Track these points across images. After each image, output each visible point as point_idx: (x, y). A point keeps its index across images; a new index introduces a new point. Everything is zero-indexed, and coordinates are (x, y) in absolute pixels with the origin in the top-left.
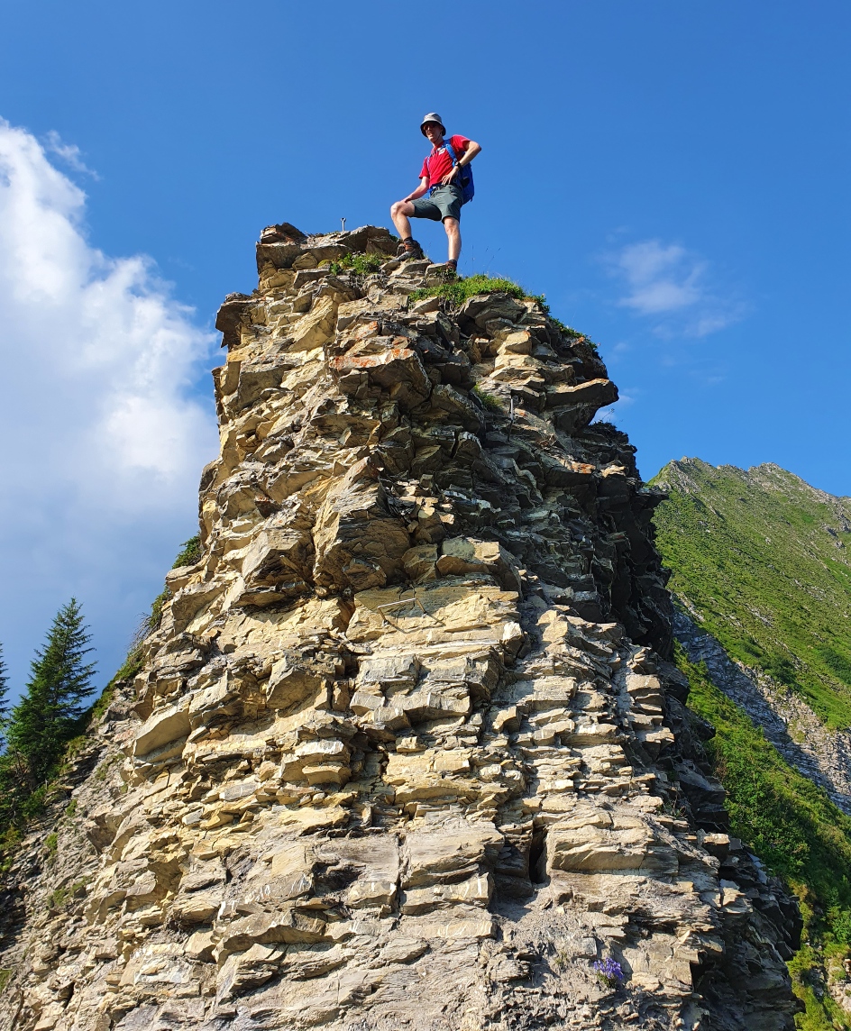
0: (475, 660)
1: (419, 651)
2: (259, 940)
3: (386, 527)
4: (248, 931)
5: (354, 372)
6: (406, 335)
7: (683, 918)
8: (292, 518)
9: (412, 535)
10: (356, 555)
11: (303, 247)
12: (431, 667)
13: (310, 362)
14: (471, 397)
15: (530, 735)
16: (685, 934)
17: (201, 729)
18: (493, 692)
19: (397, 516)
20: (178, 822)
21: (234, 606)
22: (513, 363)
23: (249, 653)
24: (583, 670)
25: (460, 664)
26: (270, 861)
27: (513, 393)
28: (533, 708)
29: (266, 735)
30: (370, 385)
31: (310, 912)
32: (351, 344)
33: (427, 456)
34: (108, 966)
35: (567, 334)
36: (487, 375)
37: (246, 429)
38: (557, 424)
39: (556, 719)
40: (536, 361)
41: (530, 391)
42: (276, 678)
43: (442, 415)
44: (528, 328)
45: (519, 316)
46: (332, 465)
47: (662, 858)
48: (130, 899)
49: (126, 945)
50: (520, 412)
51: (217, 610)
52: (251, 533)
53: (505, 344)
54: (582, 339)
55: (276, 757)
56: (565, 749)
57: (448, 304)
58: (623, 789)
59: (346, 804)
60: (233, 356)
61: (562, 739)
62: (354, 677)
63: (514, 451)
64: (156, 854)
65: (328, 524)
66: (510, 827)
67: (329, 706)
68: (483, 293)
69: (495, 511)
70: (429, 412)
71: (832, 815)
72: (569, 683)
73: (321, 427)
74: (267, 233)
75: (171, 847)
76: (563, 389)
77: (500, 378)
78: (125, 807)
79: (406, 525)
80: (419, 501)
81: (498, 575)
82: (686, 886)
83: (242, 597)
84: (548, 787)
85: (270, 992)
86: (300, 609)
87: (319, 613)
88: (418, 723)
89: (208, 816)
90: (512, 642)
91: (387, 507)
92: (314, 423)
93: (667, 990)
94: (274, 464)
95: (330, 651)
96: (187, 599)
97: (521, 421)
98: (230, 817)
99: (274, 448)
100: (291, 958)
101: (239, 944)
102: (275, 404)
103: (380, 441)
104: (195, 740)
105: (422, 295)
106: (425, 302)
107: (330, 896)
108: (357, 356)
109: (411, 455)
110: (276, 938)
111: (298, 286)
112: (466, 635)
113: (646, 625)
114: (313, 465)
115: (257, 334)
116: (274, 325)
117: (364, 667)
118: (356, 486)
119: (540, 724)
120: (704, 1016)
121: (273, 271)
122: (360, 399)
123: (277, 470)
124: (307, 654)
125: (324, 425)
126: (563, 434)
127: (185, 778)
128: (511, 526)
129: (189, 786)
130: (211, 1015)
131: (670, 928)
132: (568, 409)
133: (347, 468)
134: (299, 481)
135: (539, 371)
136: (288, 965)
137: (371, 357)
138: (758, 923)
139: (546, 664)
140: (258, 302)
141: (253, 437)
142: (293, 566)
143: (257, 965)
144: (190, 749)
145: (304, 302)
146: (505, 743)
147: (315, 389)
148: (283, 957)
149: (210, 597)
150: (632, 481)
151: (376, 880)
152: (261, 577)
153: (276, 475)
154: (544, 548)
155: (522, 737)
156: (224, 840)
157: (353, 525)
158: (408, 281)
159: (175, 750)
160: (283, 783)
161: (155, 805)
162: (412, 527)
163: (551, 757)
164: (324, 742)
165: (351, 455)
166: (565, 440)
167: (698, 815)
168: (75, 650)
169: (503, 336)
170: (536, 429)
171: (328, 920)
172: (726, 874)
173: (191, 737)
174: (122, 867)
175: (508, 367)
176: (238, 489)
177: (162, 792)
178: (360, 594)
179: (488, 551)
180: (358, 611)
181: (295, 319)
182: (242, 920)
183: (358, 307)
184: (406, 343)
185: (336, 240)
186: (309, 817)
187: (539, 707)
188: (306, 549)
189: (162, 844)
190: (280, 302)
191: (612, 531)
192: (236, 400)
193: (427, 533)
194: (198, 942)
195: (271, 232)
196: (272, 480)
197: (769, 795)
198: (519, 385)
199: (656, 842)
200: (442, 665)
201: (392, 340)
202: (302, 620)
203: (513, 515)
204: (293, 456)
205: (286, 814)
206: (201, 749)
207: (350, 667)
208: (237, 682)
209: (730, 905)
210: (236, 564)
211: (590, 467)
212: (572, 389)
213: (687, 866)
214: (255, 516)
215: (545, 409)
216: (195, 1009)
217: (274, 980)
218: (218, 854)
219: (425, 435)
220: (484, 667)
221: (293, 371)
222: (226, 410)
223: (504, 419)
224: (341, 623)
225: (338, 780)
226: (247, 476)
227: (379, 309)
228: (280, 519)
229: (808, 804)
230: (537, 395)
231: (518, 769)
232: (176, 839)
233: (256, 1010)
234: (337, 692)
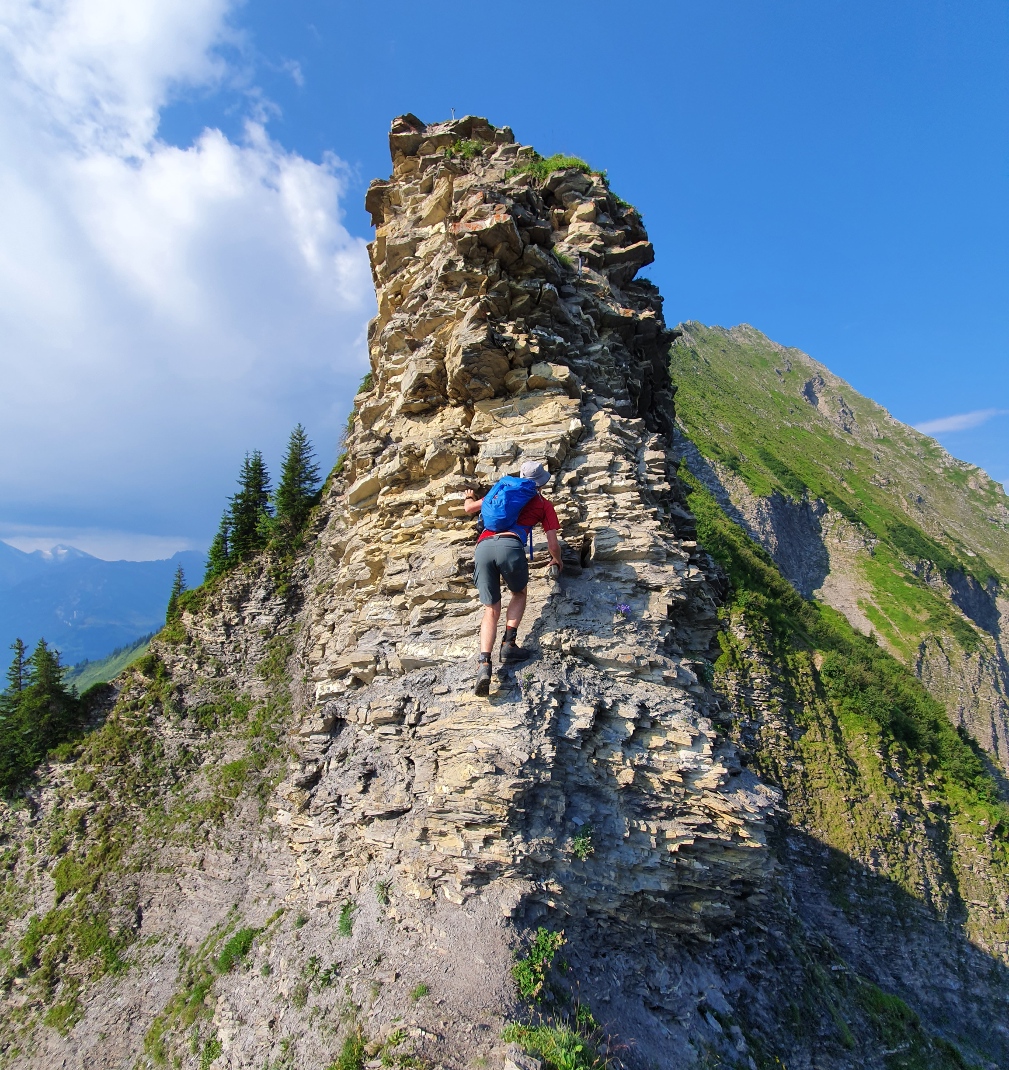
0: (553, 443)
1: (515, 439)
2: (431, 598)
3: (492, 355)
4: (425, 594)
5: (467, 235)
6: (504, 202)
7: (666, 583)
8: (431, 351)
9: (511, 361)
10: (474, 376)
11: (424, 136)
12: (525, 448)
13: (435, 234)
14: (551, 256)
15: (584, 487)
16: (666, 591)
17: (386, 488)
18: (563, 462)
19: (501, 347)
20: (379, 540)
21: (399, 413)
22: (582, 229)
23: (411, 442)
24: (619, 449)
25: (543, 445)
26: (433, 559)
27: (581, 254)
28: (587, 471)
29: (426, 489)
30: (479, 246)
31: (458, 583)
32: (464, 212)
33: (520, 303)
34: (352, 614)
35: (621, 206)
36: (563, 240)
37: (394, 291)
38: (611, 279)
39: (601, 477)
40: (598, 227)
41: (593, 253)
42: (428, 456)
43: (531, 270)
44: (593, 199)
45: (587, 189)
46: (454, 312)
47: (657, 553)
48: (358, 582)
49: (359, 604)
50: (586, 269)
51: (388, 416)
52: (404, 364)
53: (576, 214)
54: (632, 210)
55: (432, 502)
56: (605, 495)
57: (534, 180)
58: (638, 516)
59: (474, 527)
60: (380, 232)
61: (603, 489)
62: (476, 455)
63: (581, 300)
64: (369, 557)
65: (454, 355)
66: (571, 538)
67: (462, 472)
68: (560, 169)
69: (566, 345)
70: (522, 268)
71: (748, 543)
72: (610, 456)
73: (446, 283)
74: (396, 123)
75: (377, 553)
76: (616, 250)
77: (572, 242)
78: (348, 537)
79: (507, 354)
80: (515, 337)
81: (568, 389)
82: (669, 568)
83: (403, 406)
84: (594, 516)
85: (439, 622)
86: (440, 414)
87: (453, 415)
89: (396, 536)
90: (575, 431)
91: (494, 341)
92: (441, 279)
93: (653, 618)
94: (415, 314)
95: (461, 439)
96: (369, 410)
97: (586, 276)
98: (408, 537)
99: (414, 301)
100: (448, 606)
101: (420, 600)
102: (412, 270)
103: (487, 292)
104: (383, 495)
105: (515, 173)
106: (518, 178)
107: (468, 576)
108: (469, 222)
109: (509, 302)
110: (439, 597)
111: (422, 170)
112: (546, 428)
113: (658, 424)
114: (442, 311)
115: (395, 213)
116: (407, 205)
117: (482, 449)
118: (472, 325)
119: (590, 481)
120: (672, 630)
121: (402, 158)
122: (472, 259)
123: (417, 317)
124: (447, 441)
125: (448, 282)
126: (615, 286)
127: (381, 516)
128: (577, 357)
129: (383, 521)
130: (408, 633)
131: (658, 589)
132: (620, 266)
133: (465, 313)
134: (433, 325)
135: (601, 236)
136: (447, 610)
137: (479, 223)
138: (706, 588)
139: (596, 445)
140: (394, 186)
141: (399, 296)
142: (434, 385)
143: (431, 610)
144: (382, 500)
145: (428, 184)
146: (569, 492)
147: (439, 256)
148: (444, 606)
149: (383, 409)
150: (659, 322)
152: (414, 393)
153: (417, 320)
154: (597, 372)
155: (579, 489)
156: (406, 549)
157: (471, 355)
158: (505, 162)
159: (372, 501)
160: (437, 517)
161: (365, 531)
162: (511, 355)
163: (596, 499)
164: (460, 493)
165: (468, 303)
166: (616, 292)
167: (680, 532)
168: (306, 455)
169: (574, 208)
170: (596, 283)
171: (468, 587)
172: (692, 562)
173: (381, 492)
174: (351, 567)
175: (578, 233)
176: (393, 333)
177: (369, 524)
178: (478, 403)
179: (561, 372)
180: (477, 414)
181: (422, 200)
182: (420, 589)
183: (468, 181)
184: (505, 210)
185: (449, 128)
186: (454, 535)
187: (590, 471)
188: (441, 373)
189: (372, 552)
190: (410, 185)
191: (641, 360)
192: (385, 269)
193: (520, 360)
194: (397, 600)
195: (399, 122)
196: (415, 325)
197: (714, 533)
198: (586, 248)
199: (655, 545)
200: (531, 446)
201: (494, 207)
202: (442, 420)
203: (578, 348)
204: (428, 306)
205: (441, 534)
206: (389, 499)
207: (474, 449)
208: (406, 460)
209: (693, 577)
210: (397, 386)
211: (632, 311)
212: (623, 250)
213: (671, 557)
214: (406, 352)
215: (603, 267)
216: (400, 631)
217: (440, 616)
218: (403, 556)
219: (518, 287)
220: (557, 447)
221: (424, 243)
222: (379, 276)
223: (574, 275)
224: (467, 422)
225: (470, 514)
226: (398, 323)
227: (485, 181)
228: (422, 352)
229: (735, 538)
230: (598, 255)
231: (576, 506)
232: (379, 549)
233: (432, 631)
234: (466, 464)
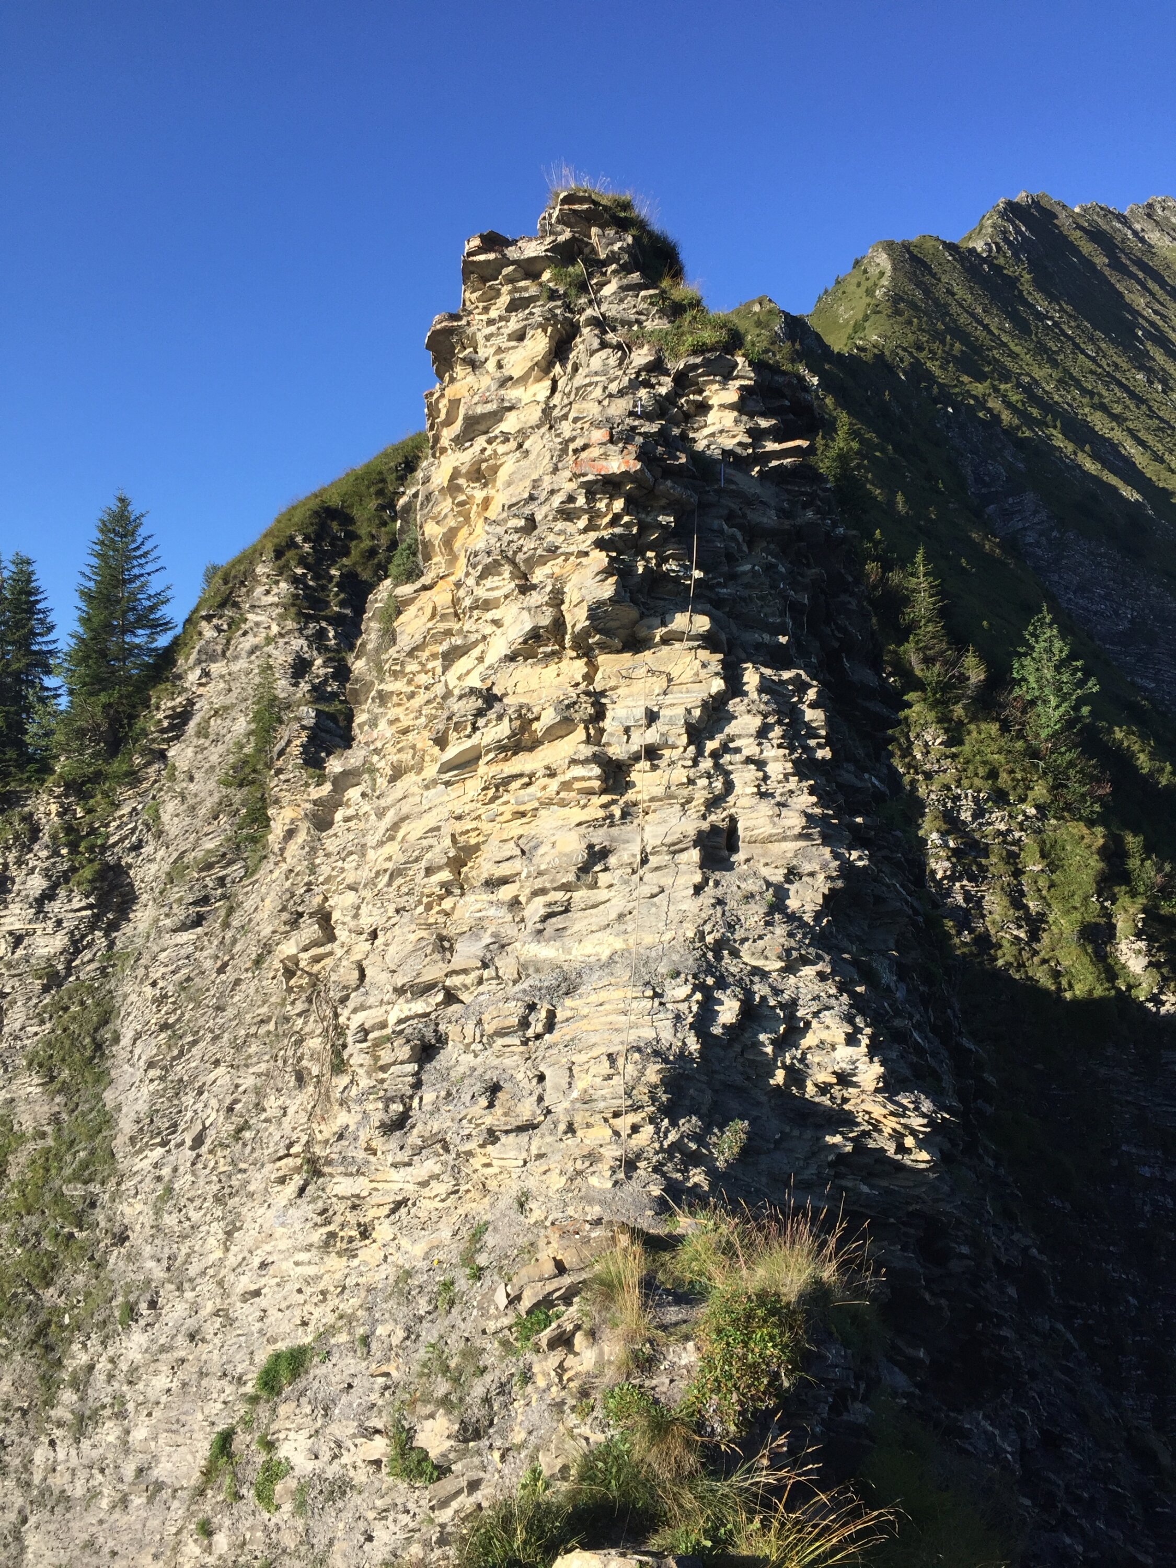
0: (691, 708)
1: (651, 701)
2: (555, 889)
3: (622, 610)
4: (548, 885)
7: (821, 869)
8: (546, 598)
10: (597, 630)
15: (729, 757)
16: (822, 877)
17: (491, 756)
18: (704, 729)
20: (477, 818)
21: (501, 661)
23: (521, 701)
24: (769, 710)
25: (681, 711)
26: (554, 844)
28: (732, 739)
36: (700, 432)
39: (748, 746)
40: (744, 418)
41: (739, 450)
42: (544, 722)
43: (663, 502)
44: (737, 384)
46: (573, 549)
52: (501, 592)
55: (551, 775)
56: (754, 767)
58: (792, 791)
59: (602, 806)
61: (751, 760)
62: (603, 720)
63: (724, 512)
64: (462, 839)
65: (576, 607)
66: (714, 818)
67: (588, 741)
69: (707, 578)
70: (653, 500)
72: (759, 720)
73: (562, 514)
75: (473, 834)
81: (709, 641)
82: (825, 851)
84: (740, 792)
85: (564, 917)
86: (555, 664)
87: (571, 669)
88: (651, 753)
89: (502, 814)
90: (718, 693)
91: (626, 586)
92: (557, 512)
93: (808, 908)
95: (585, 703)
96: (454, 649)
97: (730, 482)
98: (518, 815)
99: (518, 524)
100: (575, 898)
101: (541, 892)
103: (612, 526)
104: (487, 763)
110: (566, 887)
112: (684, 688)
114: (557, 549)
117: (609, 714)
118: (599, 578)
120: (831, 919)
122: (595, 495)
124: (569, 706)
125: (564, 512)
127: (483, 789)
129: (485, 794)
130: (525, 931)
131: (812, 875)
134: (546, 559)
136: (573, 903)
139: (744, 707)
142: (549, 636)
143: (555, 903)
144: (483, 770)
146: (712, 764)
148: (571, 897)
149: (472, 647)
151: (628, 853)
152: (523, 643)
155: (724, 760)
157: (599, 610)
160: (558, 792)
161: (457, 807)
163: (743, 772)
164: (587, 767)
165: (589, 542)
171: (598, 876)
173: (483, 761)
176: (490, 559)
177: (460, 798)
178: (603, 656)
179: (701, 623)
180: (601, 668)
182: (541, 878)
186: (578, 815)
187: (736, 738)
188: (559, 626)
189: (467, 833)
194: (506, 893)
196: (522, 556)
198: (729, 444)
200: (668, 711)
202: (558, 674)
204: (539, 538)
205: (561, 812)
207: (600, 714)
208: (516, 724)
212: (777, 446)
213: (828, 838)
216: (512, 930)
217: (566, 911)
218: (511, 838)
220: (698, 712)
222: (446, 441)
224: (589, 679)
225: (597, 790)
226: (493, 542)
228: (536, 598)
230: (745, 453)
231: (720, 781)
232: (477, 829)
233: (557, 927)
234: (592, 732)
